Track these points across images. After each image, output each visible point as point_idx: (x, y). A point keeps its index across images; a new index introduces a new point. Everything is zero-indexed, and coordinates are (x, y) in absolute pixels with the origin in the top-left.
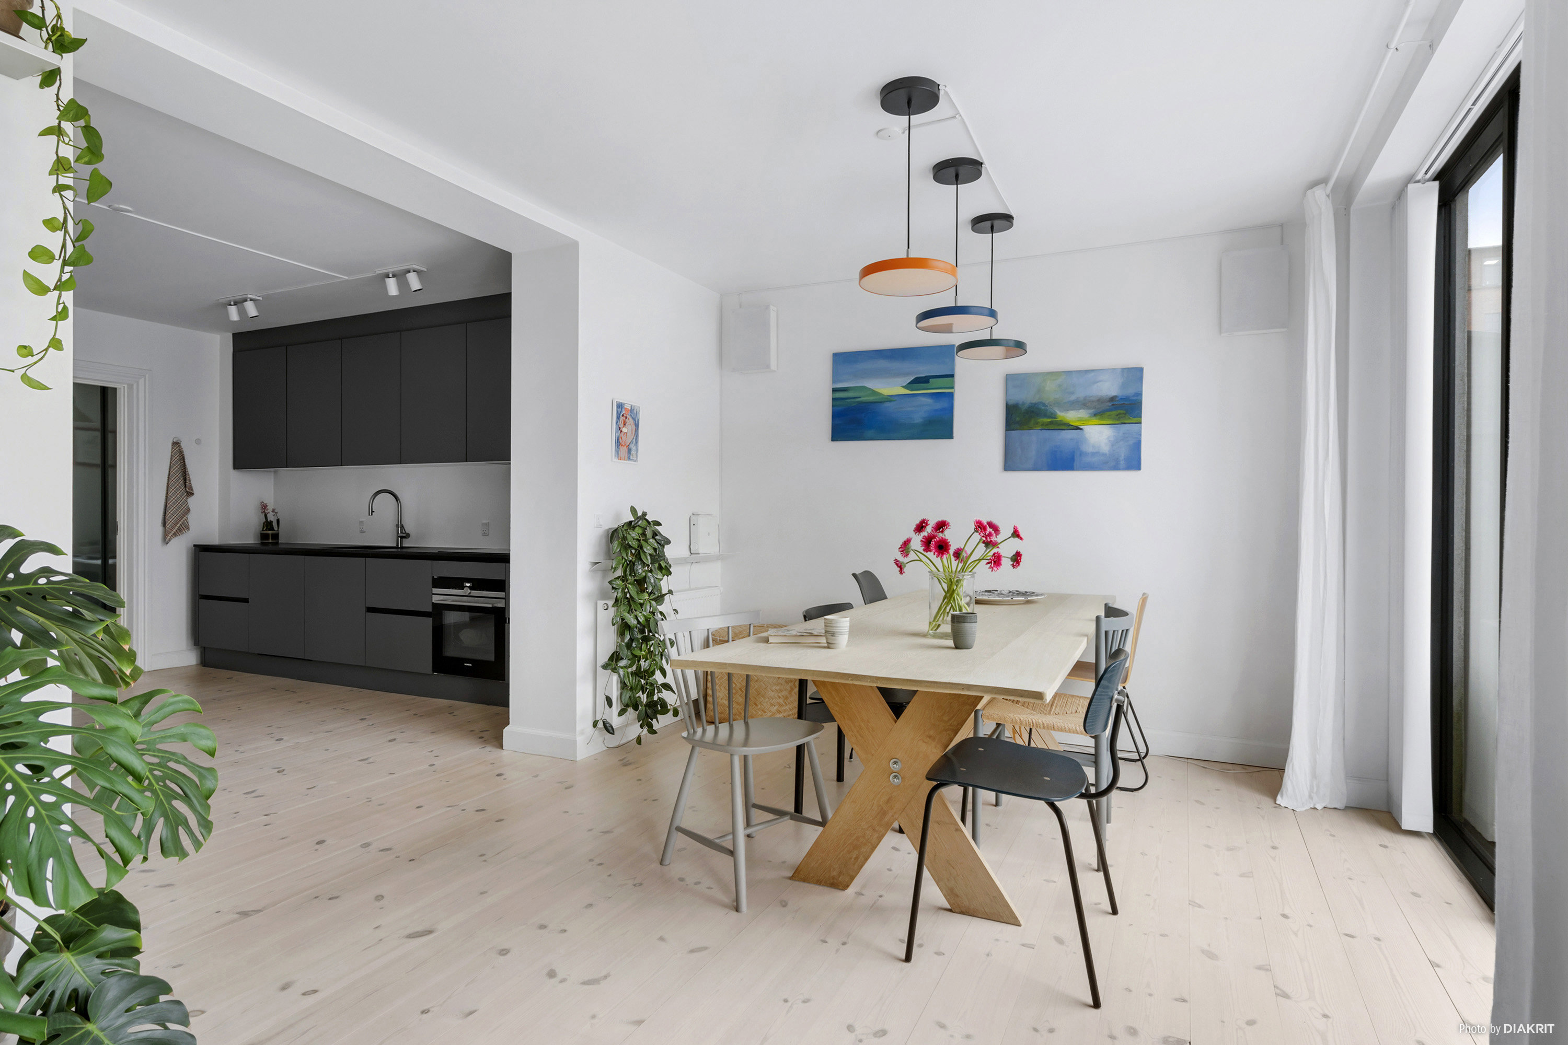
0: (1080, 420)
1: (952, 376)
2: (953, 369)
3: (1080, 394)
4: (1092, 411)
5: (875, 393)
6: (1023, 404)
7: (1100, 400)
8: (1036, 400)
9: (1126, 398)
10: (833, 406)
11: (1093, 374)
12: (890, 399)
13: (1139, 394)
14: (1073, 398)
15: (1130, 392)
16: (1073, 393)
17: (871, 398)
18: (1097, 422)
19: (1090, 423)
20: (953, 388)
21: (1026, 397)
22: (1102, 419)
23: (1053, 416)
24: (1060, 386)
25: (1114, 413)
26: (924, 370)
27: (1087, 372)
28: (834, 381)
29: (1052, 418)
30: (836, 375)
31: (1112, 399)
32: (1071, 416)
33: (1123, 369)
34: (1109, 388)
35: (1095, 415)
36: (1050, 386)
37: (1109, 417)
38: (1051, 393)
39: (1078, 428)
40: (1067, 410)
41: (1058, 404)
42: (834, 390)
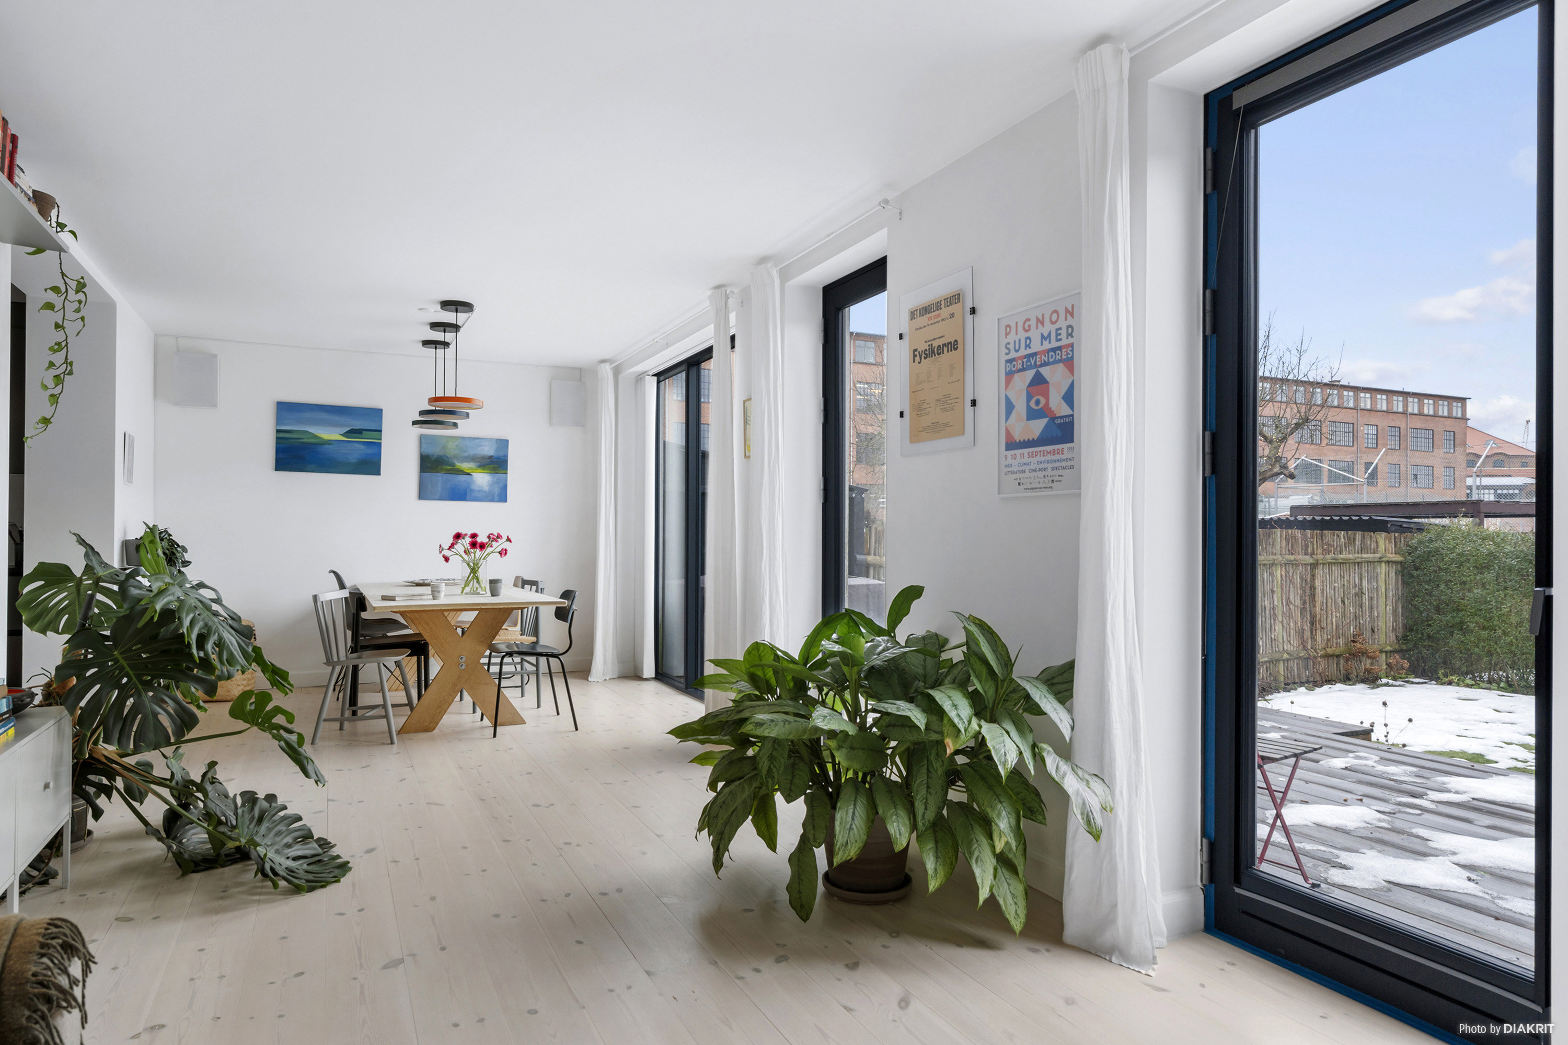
0: (470, 469)
1: (381, 431)
2: (381, 427)
3: (471, 452)
4: (477, 464)
5: (316, 437)
6: (433, 455)
7: (483, 458)
8: (441, 454)
9: (499, 458)
10: (277, 443)
11: (478, 441)
12: (329, 442)
13: (507, 456)
14: (466, 454)
15: (501, 454)
16: (465, 451)
17: (313, 441)
18: (481, 471)
19: (477, 471)
20: (381, 439)
21: (435, 451)
22: (483, 469)
23: (453, 465)
24: (457, 446)
25: (492, 466)
26: (358, 425)
27: (475, 439)
28: (278, 423)
29: (452, 466)
30: (279, 419)
31: (491, 457)
32: (465, 466)
33: (497, 440)
34: (488, 450)
35: (480, 467)
36: (451, 445)
37: (489, 469)
38: (451, 450)
39: (469, 474)
40: (462, 462)
41: (456, 457)
42: (278, 431)
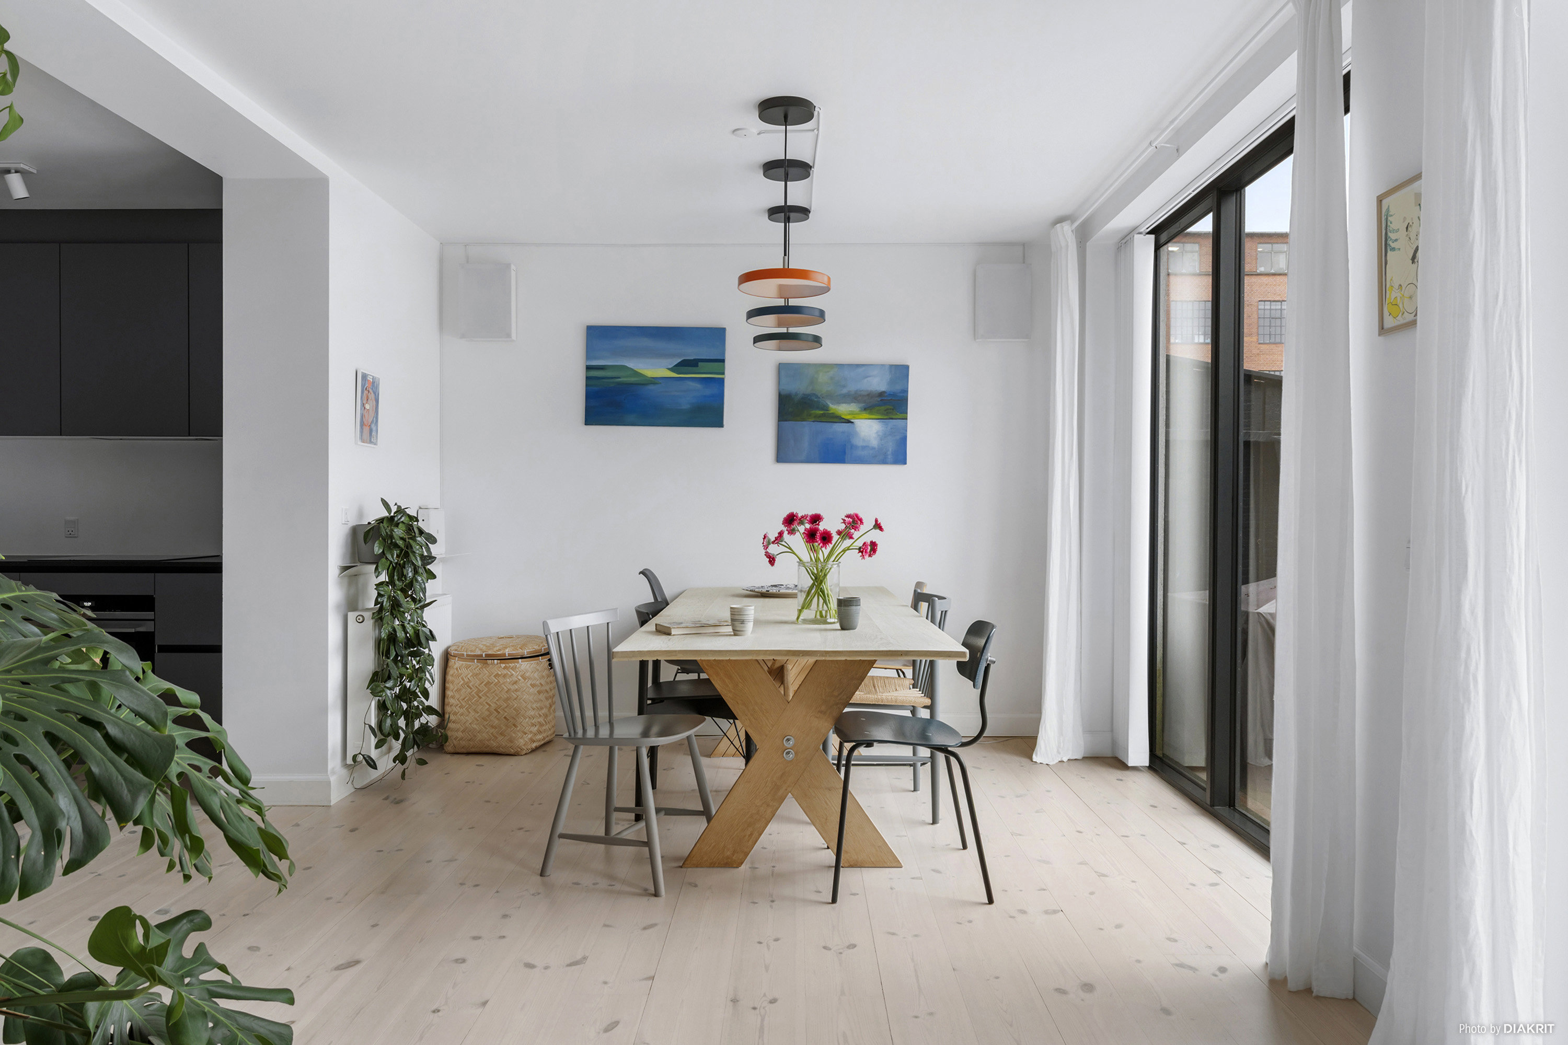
0: (851, 413)
1: (723, 361)
2: (723, 353)
3: (852, 387)
4: (862, 405)
5: (636, 374)
6: (796, 394)
7: (870, 395)
8: (808, 392)
9: (894, 395)
10: (587, 385)
11: (863, 368)
12: (654, 381)
13: (905, 391)
14: (845, 391)
15: (898, 388)
16: (844, 386)
17: (633, 380)
18: (867, 416)
19: (861, 417)
20: (723, 373)
21: (799, 387)
22: (871, 413)
23: (826, 408)
24: (832, 378)
25: (883, 408)
26: (692, 353)
27: (858, 366)
28: (589, 356)
29: (825, 410)
30: (590, 351)
31: (881, 394)
32: (843, 409)
33: (891, 366)
34: (878, 384)
35: (865, 409)
36: (823, 378)
37: (878, 412)
38: (824, 384)
39: (849, 422)
40: (839, 403)
41: (830, 396)
42: (589, 368)
